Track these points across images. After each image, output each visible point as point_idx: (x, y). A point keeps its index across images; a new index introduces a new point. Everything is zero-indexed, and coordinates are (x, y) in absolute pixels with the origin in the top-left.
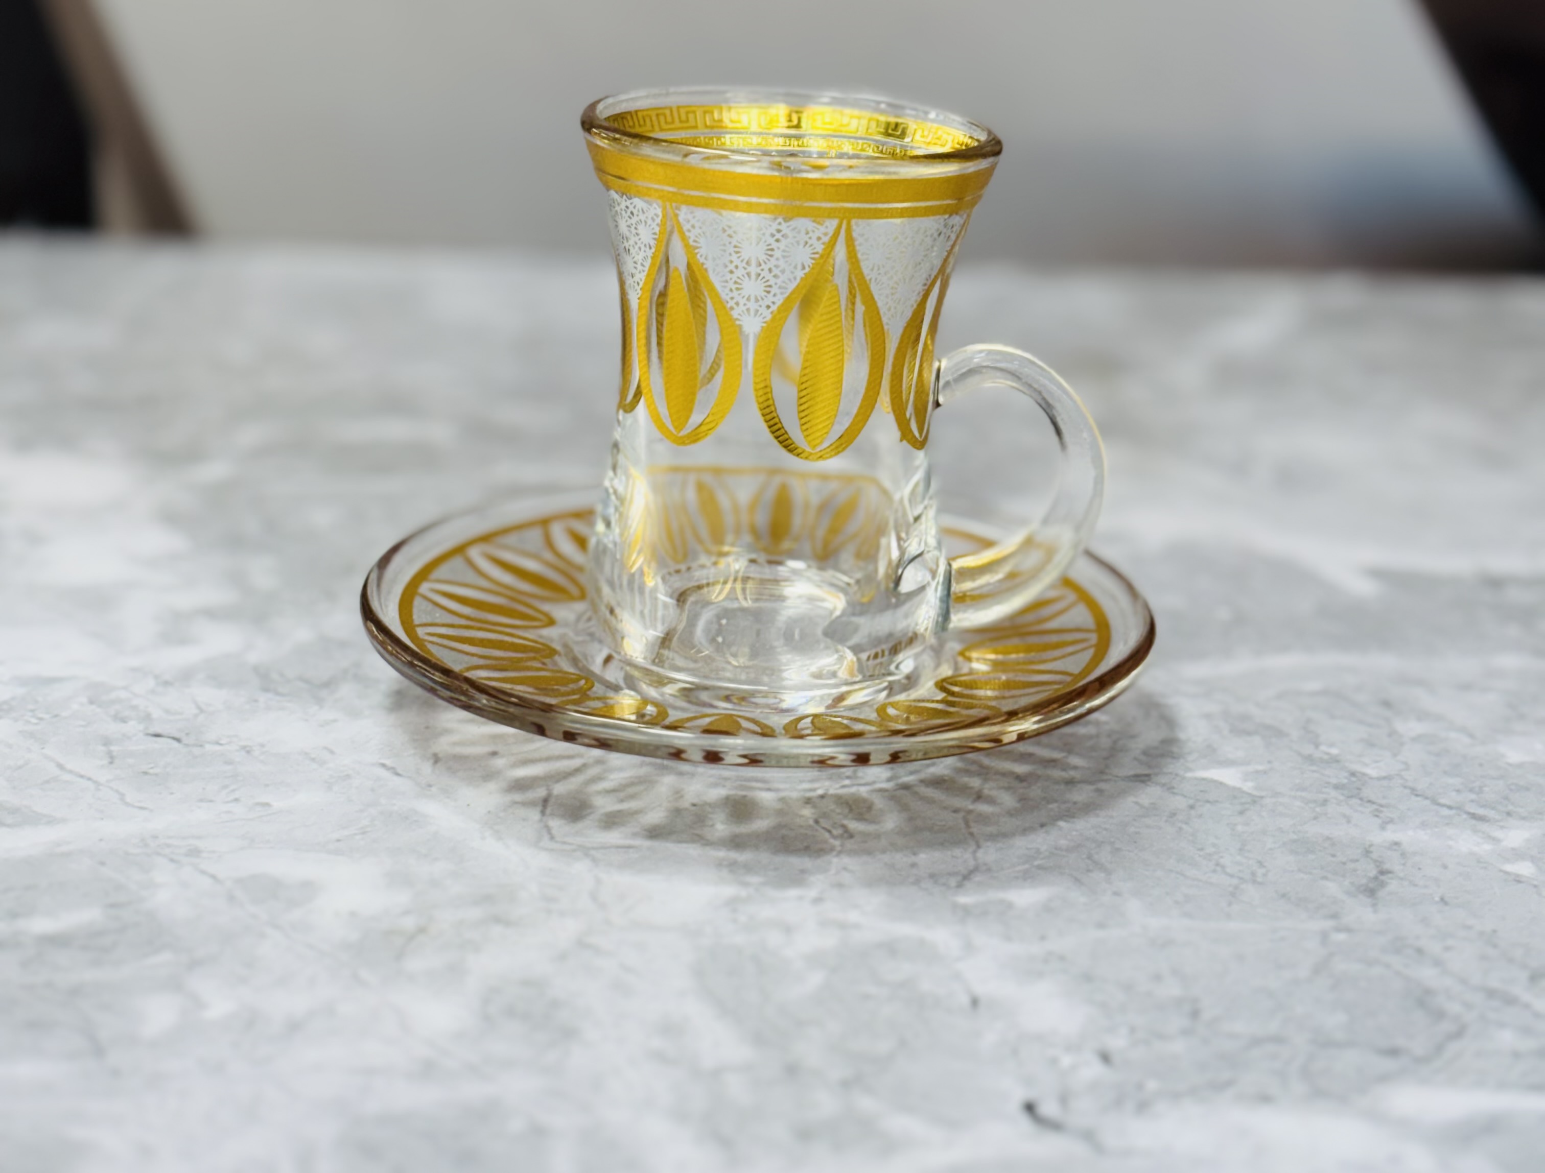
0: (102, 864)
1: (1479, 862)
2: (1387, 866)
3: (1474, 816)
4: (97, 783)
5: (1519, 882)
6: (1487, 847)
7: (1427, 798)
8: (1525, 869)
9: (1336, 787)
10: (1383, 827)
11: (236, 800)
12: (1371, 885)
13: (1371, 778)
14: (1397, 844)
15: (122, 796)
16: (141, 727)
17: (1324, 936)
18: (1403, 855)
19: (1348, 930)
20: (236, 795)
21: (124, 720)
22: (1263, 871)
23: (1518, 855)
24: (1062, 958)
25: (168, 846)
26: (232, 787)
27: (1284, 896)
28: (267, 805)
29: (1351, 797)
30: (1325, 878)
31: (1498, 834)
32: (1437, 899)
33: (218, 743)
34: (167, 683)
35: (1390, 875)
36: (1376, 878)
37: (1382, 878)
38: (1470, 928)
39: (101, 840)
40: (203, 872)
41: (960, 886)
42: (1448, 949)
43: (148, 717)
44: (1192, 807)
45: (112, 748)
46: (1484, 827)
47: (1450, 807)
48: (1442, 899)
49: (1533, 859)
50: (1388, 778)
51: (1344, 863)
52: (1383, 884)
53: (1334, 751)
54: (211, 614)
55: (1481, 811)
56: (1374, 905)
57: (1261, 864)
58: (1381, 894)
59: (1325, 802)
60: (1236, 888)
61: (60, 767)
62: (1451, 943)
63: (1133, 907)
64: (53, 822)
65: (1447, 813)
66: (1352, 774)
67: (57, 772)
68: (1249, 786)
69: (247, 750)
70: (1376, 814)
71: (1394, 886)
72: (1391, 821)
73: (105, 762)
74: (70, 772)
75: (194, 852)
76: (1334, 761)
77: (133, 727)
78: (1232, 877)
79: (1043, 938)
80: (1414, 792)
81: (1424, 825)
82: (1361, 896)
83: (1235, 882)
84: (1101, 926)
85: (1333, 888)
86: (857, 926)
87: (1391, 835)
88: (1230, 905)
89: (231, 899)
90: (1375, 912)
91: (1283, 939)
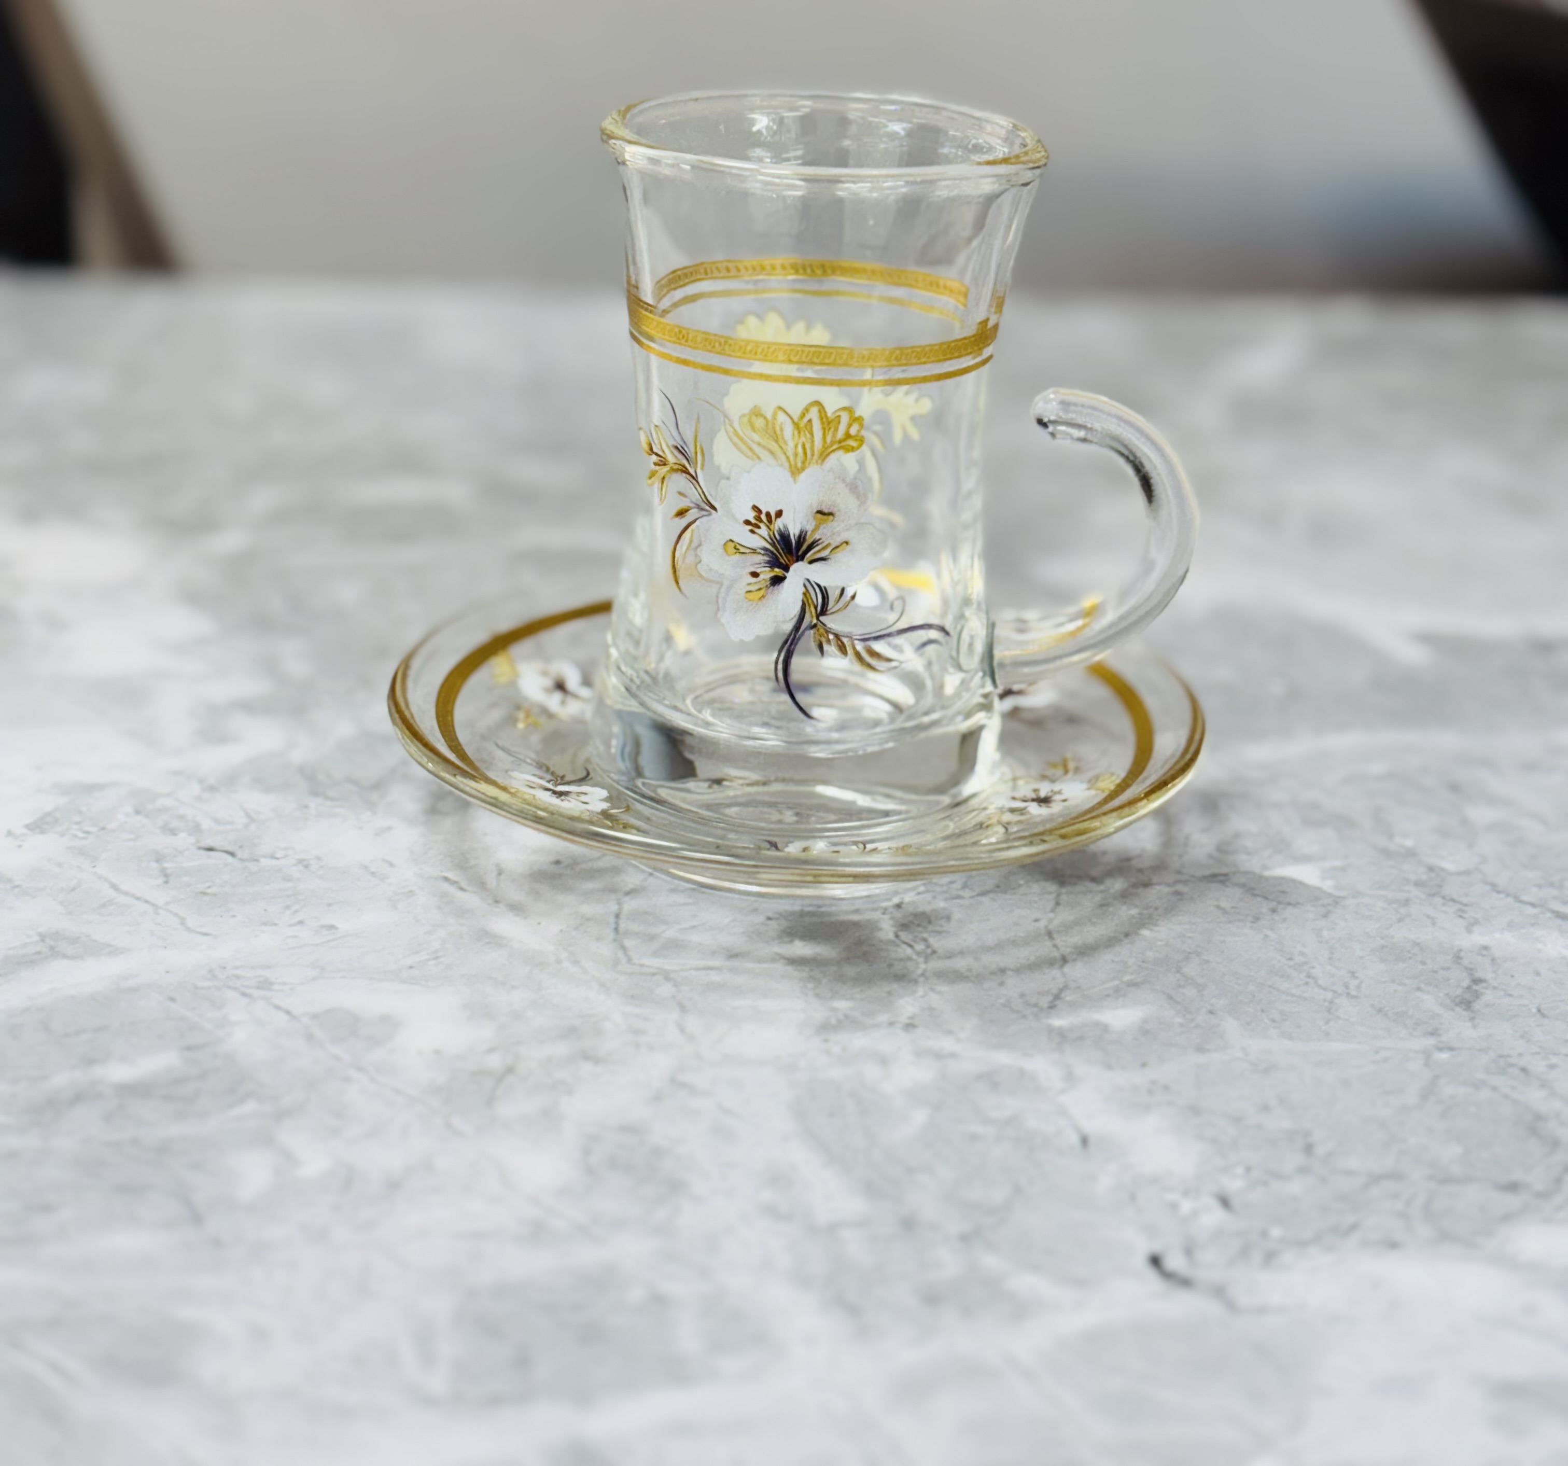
0: (172, 999)
2: (1479, 974)
3: (1558, 914)
4: (154, 905)
7: (1508, 895)
9: (1417, 884)
10: (1469, 929)
11: (301, 923)
12: (1468, 996)
13: (1450, 874)
14: (1485, 948)
15: (183, 921)
16: (192, 840)
17: (1427, 1055)
18: (1493, 960)
19: (1451, 1049)
20: (299, 916)
21: (173, 832)
22: (1356, 982)
24: (1166, 1088)
25: (238, 977)
26: (294, 907)
27: (1380, 1011)
28: (332, 927)
29: (1434, 895)
30: (1419, 989)
32: (1534, 1010)
33: (273, 857)
34: (212, 789)
35: (1484, 985)
36: (1469, 988)
37: (1476, 987)
40: (278, 1007)
41: (1052, 1007)
42: (1552, 1067)
43: (196, 829)
44: (1274, 911)
45: (166, 865)
47: (1533, 905)
48: (1539, 1010)
50: (1467, 873)
51: (1436, 971)
52: (1477, 995)
53: (1409, 843)
54: (247, 706)
56: (1472, 1019)
57: (1353, 974)
58: (1477, 1006)
59: (1407, 902)
60: (1331, 1002)
61: (115, 887)
62: (1554, 1060)
63: (1231, 1026)
64: (114, 951)
65: (1531, 911)
66: (1431, 869)
67: (112, 893)
68: (1327, 885)
69: (304, 864)
70: (1460, 914)
71: (1488, 996)
72: (1476, 922)
73: (160, 881)
74: (126, 894)
75: (265, 985)
76: (1410, 854)
77: (184, 840)
78: (1325, 989)
79: (1144, 1065)
80: (1494, 888)
81: (1510, 926)
82: (1457, 1009)
83: (1329, 995)
84: (1200, 1049)
85: (1429, 1001)
86: (953, 1055)
87: (1478, 938)
88: (1327, 1022)
89: (310, 1037)
90: (1474, 1027)
91: (1386, 1060)
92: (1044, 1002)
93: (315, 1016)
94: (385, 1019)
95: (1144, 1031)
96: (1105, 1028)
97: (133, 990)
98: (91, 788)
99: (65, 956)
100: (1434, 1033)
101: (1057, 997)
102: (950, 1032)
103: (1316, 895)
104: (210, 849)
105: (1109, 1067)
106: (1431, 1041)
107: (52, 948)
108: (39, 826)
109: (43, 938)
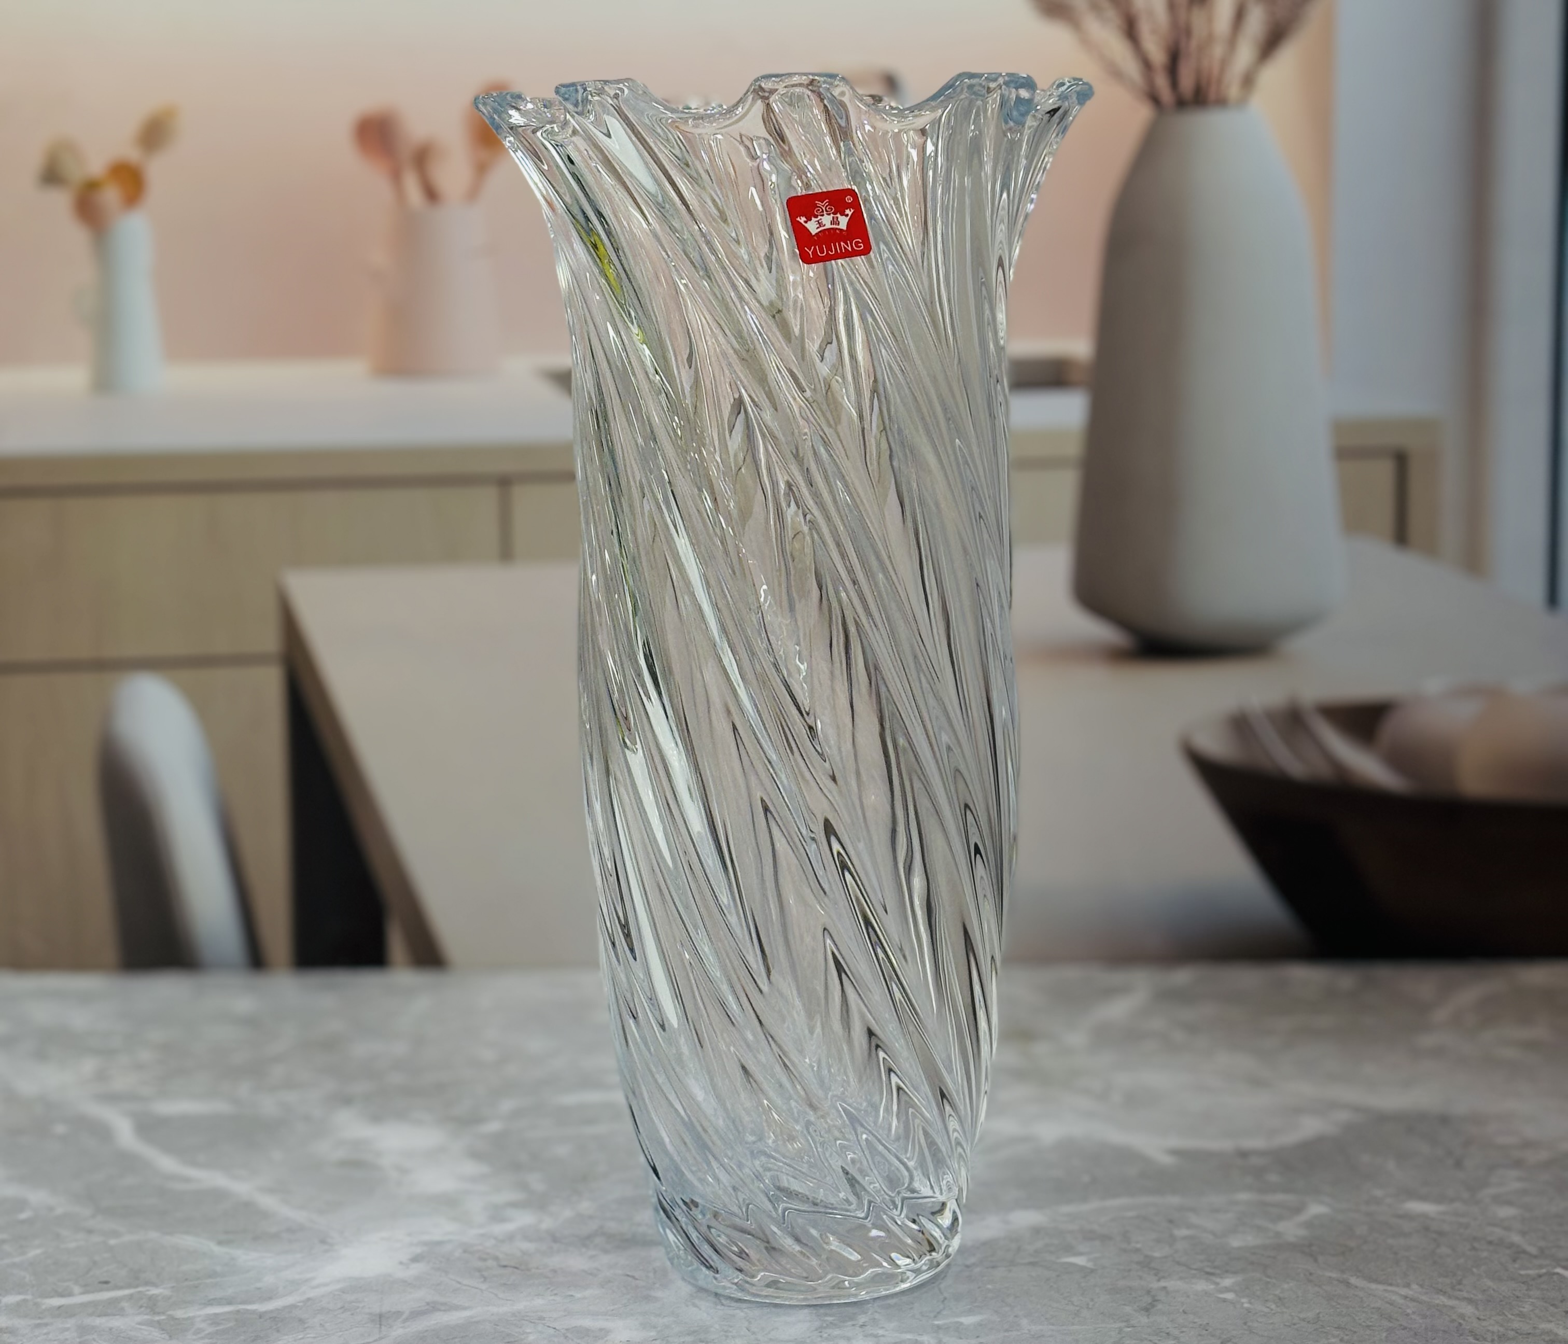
0: (497, 1325)
1: (1206, 1293)
2: (1156, 1298)
3: (1208, 1273)
4: (482, 1290)
5: (1224, 1301)
6: (1212, 1287)
7: (1184, 1266)
8: (1230, 1296)
9: (1138, 1263)
10: (1159, 1280)
11: (556, 1294)
12: (1148, 1307)
13: (1157, 1259)
14: (1165, 1288)
15: (496, 1295)
16: (495, 1263)
17: (1120, 1330)
18: (1167, 1293)
19: (1133, 1327)
20: (555, 1292)
21: (485, 1260)
22: (1091, 1303)
23: (1227, 1290)
25: (527, 1316)
26: (552, 1288)
27: (1102, 1313)
28: (572, 1296)
29: (1144, 1267)
30: (1124, 1305)
31: (1218, 1280)
32: (1181, 1311)
33: (537, 1268)
34: (502, 1241)
35: (1159, 1302)
36: (1150, 1304)
37: (1155, 1303)
38: (1195, 1323)
39: (492, 1315)
40: (549, 1327)
41: (935, 1317)
42: (1182, 1332)
43: (496, 1259)
44: (1058, 1276)
45: (485, 1274)
46: (1214, 1278)
47: (1196, 1269)
48: (1183, 1311)
49: (1235, 1292)
50: (1166, 1257)
51: (1136, 1298)
52: (1153, 1306)
53: (1139, 1246)
54: (514, 1205)
55: (1212, 1271)
57: (1092, 1300)
58: (1153, 1310)
59: (1130, 1270)
60: (1078, 1311)
61: (459, 1283)
62: (1184, 1329)
63: (1024, 1322)
64: (465, 1308)
65: (1193, 1272)
66: (1146, 1256)
67: (459, 1286)
68: (1090, 1265)
69: (554, 1271)
70: (1156, 1275)
71: (1160, 1306)
72: (1164, 1277)
73: (482, 1279)
74: (465, 1285)
75: (541, 1318)
76: (1137, 1250)
77: (490, 1263)
78: (1077, 1306)
79: (978, 1337)
80: (1178, 1263)
81: (1181, 1278)
82: (1142, 1312)
83: (1077, 1308)
84: (1007, 1331)
85: (1128, 1309)
86: (883, 1336)
87: (1163, 1283)
88: (1073, 1319)
89: (566, 1337)
90: (1148, 1318)
91: (1099, 1332)
92: (932, 1315)
93: (567, 1330)
94: (601, 1330)
95: (980, 1325)
96: (962, 1324)
97: (478, 1322)
98: (439, 1243)
99: (440, 1310)
100: (1125, 1321)
101: (939, 1313)
102: (883, 1328)
103: (1082, 1269)
104: (505, 1266)
105: (961, 1338)
106: (1124, 1324)
107: (433, 1307)
108: (416, 1259)
109: (428, 1304)
